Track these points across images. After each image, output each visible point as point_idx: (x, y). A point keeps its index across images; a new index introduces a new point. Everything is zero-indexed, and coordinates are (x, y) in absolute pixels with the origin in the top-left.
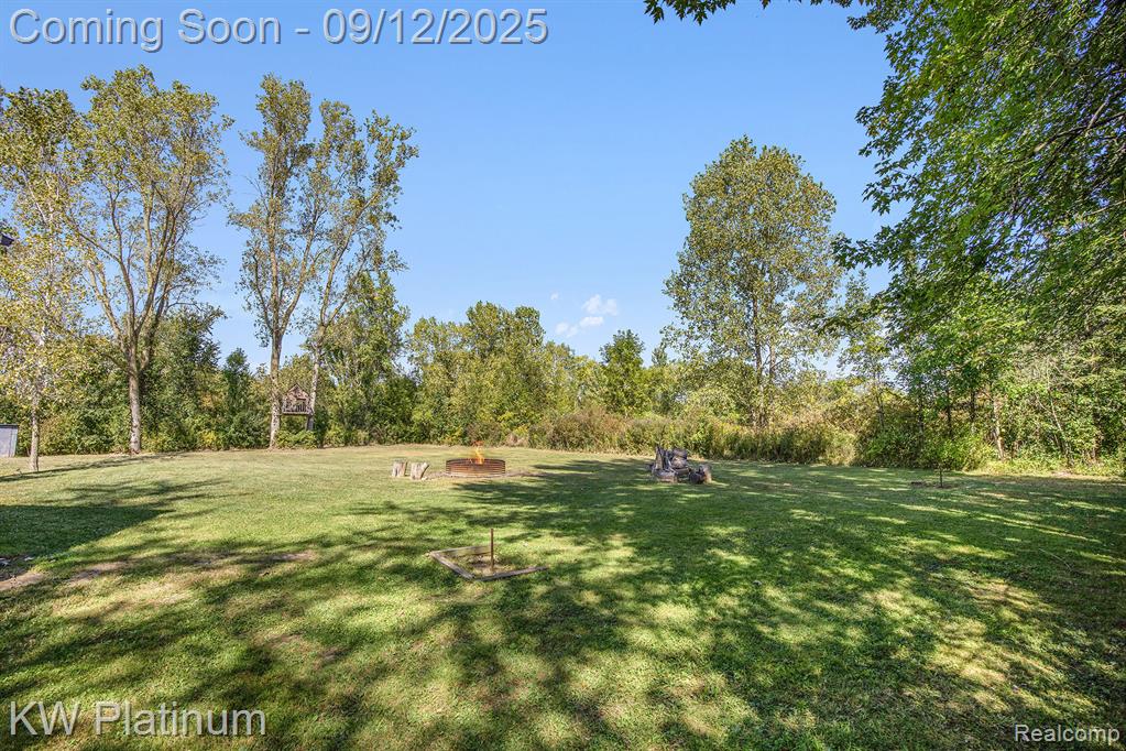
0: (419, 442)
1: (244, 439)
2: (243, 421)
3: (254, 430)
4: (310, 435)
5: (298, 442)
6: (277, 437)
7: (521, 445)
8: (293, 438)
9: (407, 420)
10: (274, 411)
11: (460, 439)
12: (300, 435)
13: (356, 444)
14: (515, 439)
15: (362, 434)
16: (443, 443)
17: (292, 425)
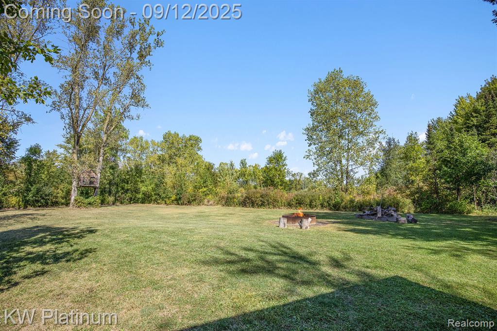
0: (143, 203)
1: (37, 201)
2: (38, 191)
3: (46, 195)
4: (97, 199)
5: (90, 204)
6: (76, 200)
7: (211, 205)
8: (87, 201)
9: (137, 191)
10: (75, 184)
11: (175, 202)
12: (91, 199)
13: (108, 204)
14: (208, 202)
15: (111, 199)
16: (161, 204)
17: (85, 192)
